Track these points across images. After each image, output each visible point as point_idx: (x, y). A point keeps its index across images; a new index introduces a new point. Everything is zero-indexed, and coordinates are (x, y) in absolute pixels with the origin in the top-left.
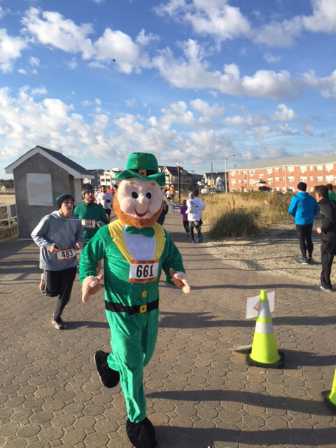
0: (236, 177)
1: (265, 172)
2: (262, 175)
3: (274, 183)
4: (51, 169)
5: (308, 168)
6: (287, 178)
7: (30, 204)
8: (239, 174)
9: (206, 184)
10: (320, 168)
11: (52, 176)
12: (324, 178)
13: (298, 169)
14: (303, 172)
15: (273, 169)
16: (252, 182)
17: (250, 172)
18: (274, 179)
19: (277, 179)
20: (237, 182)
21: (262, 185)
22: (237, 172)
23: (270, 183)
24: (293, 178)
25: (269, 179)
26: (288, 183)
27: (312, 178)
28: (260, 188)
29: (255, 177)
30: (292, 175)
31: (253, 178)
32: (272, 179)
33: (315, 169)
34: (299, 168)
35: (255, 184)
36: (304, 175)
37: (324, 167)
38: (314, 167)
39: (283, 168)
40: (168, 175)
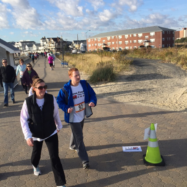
0: (91, 43)
1: (106, 39)
2: (104, 40)
3: (111, 45)
5: (129, 35)
6: (118, 42)
9: (74, 47)
10: (135, 35)
12: (137, 41)
14: (126, 38)
15: (111, 37)
16: (99, 45)
17: (98, 39)
18: (111, 43)
19: (113, 43)
20: (92, 45)
21: (105, 46)
22: (91, 40)
23: (109, 45)
24: (121, 42)
25: (108, 43)
26: (119, 45)
27: (131, 41)
28: (104, 48)
29: (101, 42)
30: (120, 40)
33: (133, 36)
34: (124, 36)
35: (101, 46)
36: (127, 40)
37: (137, 35)
39: (116, 37)
40: (53, 43)
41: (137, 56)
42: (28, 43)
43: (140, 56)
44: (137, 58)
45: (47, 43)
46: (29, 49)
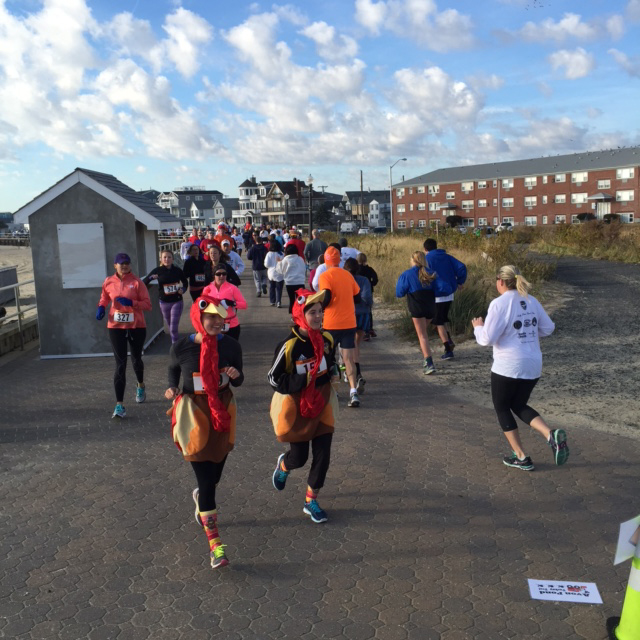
0: (406, 200)
1: (458, 188)
2: (453, 194)
3: (476, 211)
4: (103, 212)
5: (540, 179)
6: (501, 201)
7: (65, 286)
8: (411, 192)
9: (349, 213)
10: (561, 178)
11: (105, 227)
12: (569, 198)
13: (520, 183)
14: (530, 188)
15: (475, 184)
16: (434, 207)
17: (431, 188)
18: (476, 203)
19: (483, 202)
20: (408, 208)
21: (452, 213)
22: (407, 190)
23: (467, 210)
24: (512, 200)
25: (465, 203)
26: (503, 210)
27: (545, 198)
28: (449, 219)
29: (441, 198)
30: (509, 195)
31: (436, 199)
32: (472, 202)
33: (552, 179)
34: (523, 179)
35: (440, 212)
36: (531, 194)
37: (569, 177)
38: (549, 177)
39: (495, 182)
40: (279, 200)
41: (570, 251)
42: (199, 198)
43: (581, 250)
44: (569, 257)
45: (259, 198)
46: (202, 215)
